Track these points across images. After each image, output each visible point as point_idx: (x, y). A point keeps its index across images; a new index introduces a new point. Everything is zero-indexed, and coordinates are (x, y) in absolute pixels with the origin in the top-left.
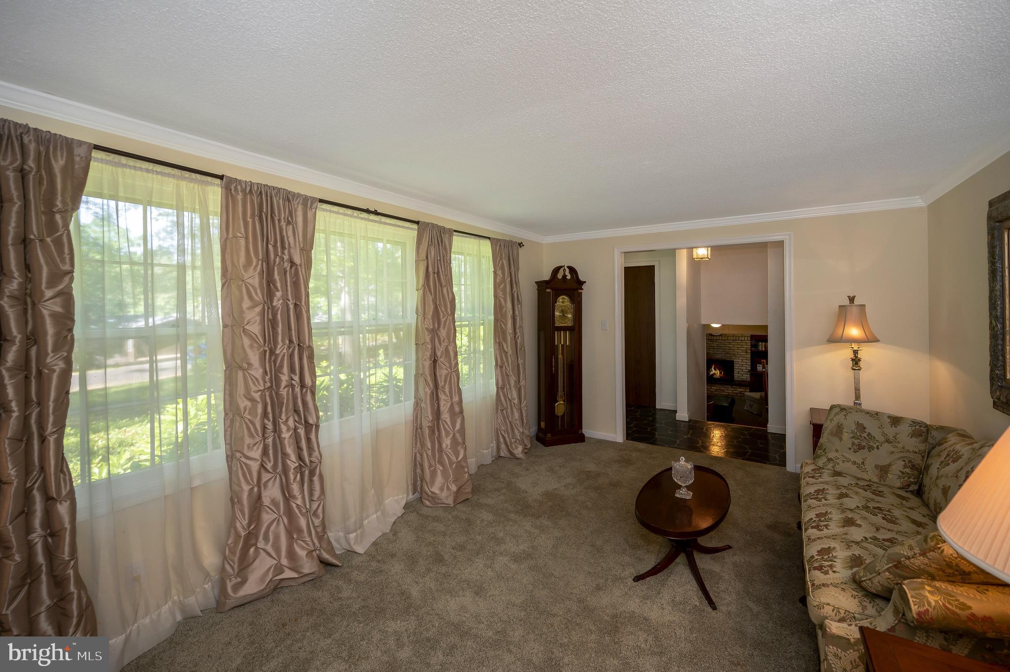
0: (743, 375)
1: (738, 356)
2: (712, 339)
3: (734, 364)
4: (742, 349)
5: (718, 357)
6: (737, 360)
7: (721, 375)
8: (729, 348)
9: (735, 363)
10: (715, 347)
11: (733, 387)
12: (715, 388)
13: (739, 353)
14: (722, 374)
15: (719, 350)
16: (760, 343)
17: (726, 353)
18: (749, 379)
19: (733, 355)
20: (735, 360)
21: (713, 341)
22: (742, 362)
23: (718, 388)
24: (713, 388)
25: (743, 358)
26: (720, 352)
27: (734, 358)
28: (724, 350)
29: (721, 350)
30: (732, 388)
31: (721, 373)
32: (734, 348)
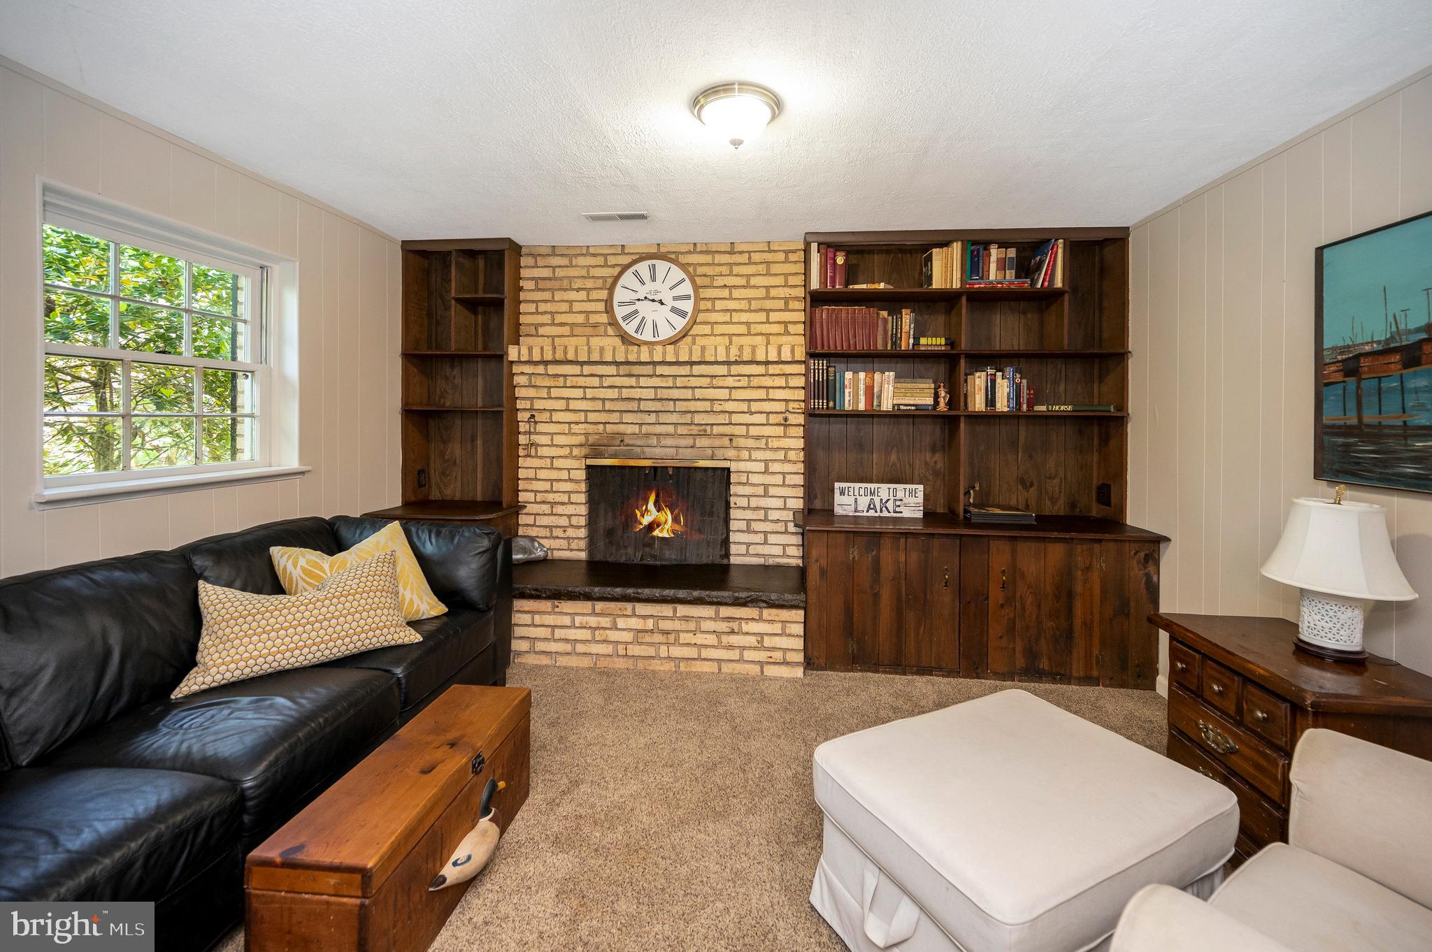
0: (772, 539)
1: (751, 443)
2: (632, 358)
3: (728, 483)
4: (767, 406)
5: (658, 452)
6: (743, 466)
7: (677, 527)
8: (706, 406)
9: (733, 478)
10: (644, 406)
11: (725, 611)
12: (634, 623)
13: (754, 431)
14: (679, 523)
15: (664, 418)
16: (849, 375)
17: (695, 430)
18: (793, 557)
19: (726, 441)
20: (733, 466)
21: (637, 370)
22: (766, 472)
23: (650, 624)
24: (621, 623)
25: (769, 455)
26: (671, 429)
27: (731, 453)
28: (687, 418)
29: (674, 418)
30: (716, 618)
31: (676, 520)
32: (730, 406)
